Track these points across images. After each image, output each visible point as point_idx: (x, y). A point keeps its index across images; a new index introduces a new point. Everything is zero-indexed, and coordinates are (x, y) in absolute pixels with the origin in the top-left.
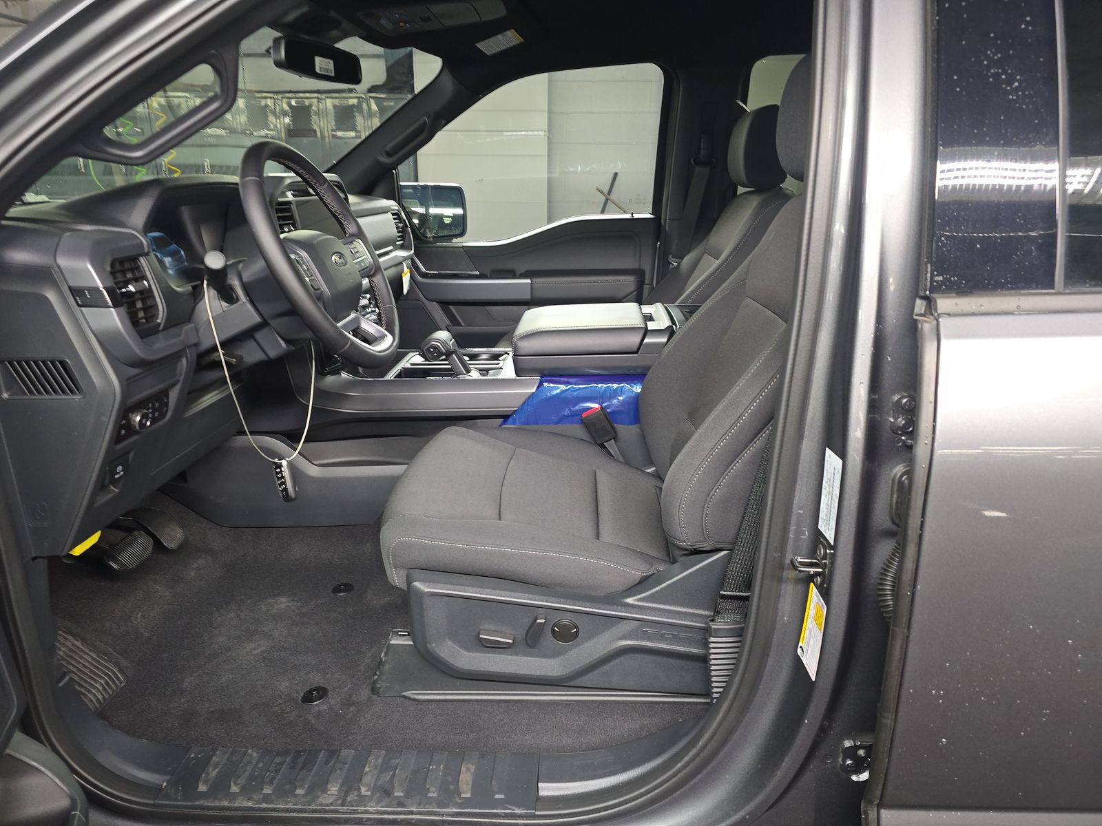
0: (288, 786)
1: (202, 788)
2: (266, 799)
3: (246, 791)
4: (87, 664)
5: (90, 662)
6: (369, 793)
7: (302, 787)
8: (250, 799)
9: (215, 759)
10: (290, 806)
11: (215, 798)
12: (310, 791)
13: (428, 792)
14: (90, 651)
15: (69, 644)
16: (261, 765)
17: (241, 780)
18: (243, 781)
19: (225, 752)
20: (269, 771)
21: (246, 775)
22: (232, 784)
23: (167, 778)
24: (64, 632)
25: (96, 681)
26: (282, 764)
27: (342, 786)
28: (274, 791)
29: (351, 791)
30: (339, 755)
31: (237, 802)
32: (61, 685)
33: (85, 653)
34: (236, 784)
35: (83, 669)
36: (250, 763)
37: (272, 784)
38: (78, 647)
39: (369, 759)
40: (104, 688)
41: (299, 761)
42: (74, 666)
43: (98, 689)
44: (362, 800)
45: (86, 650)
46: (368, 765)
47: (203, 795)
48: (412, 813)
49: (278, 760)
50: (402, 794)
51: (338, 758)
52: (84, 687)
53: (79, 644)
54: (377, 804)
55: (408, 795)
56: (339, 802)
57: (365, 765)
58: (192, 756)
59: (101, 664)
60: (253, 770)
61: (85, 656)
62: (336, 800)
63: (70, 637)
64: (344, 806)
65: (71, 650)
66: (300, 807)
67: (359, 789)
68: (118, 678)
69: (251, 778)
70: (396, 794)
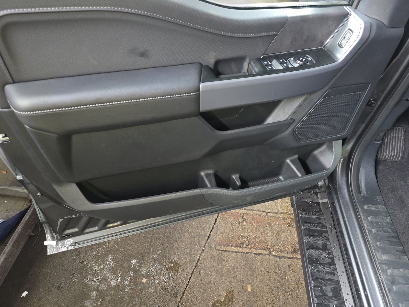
0: (379, 238)
1: (365, 207)
2: (370, 231)
3: (371, 223)
4: (396, 145)
5: (397, 146)
6: (389, 274)
7: (381, 244)
8: (368, 225)
9: (380, 206)
10: (371, 242)
11: (363, 213)
12: (380, 248)
13: (401, 303)
14: (403, 143)
15: (400, 135)
16: (384, 224)
17: (374, 219)
18: (374, 220)
19: (384, 209)
20: (383, 228)
21: (377, 220)
22: (371, 217)
23: (366, 194)
24: (404, 130)
25: (392, 152)
26: (388, 232)
27: (388, 260)
28: (375, 233)
29: (387, 265)
30: (403, 255)
31: (365, 221)
32: (375, 142)
33: (400, 142)
34: (372, 218)
35: (393, 145)
36: (384, 219)
37: (377, 231)
38: (401, 138)
39: (407, 270)
40: (391, 156)
41: (393, 239)
42: (392, 142)
43: (389, 154)
44: (385, 271)
45: (402, 141)
46: (403, 270)
47: (363, 208)
48: (388, 297)
49: (389, 230)
50: (395, 290)
51: (401, 255)
52: (387, 150)
53: (402, 138)
54: (385, 279)
55: (396, 293)
56: (380, 262)
57: (403, 269)
58: (378, 198)
59: (400, 149)
60: (381, 222)
61: (399, 143)
62: (380, 260)
63: (403, 133)
64: (379, 264)
65: (398, 137)
66: (372, 246)
67: (389, 269)
68: (398, 158)
69: (376, 222)
70: (394, 287)
